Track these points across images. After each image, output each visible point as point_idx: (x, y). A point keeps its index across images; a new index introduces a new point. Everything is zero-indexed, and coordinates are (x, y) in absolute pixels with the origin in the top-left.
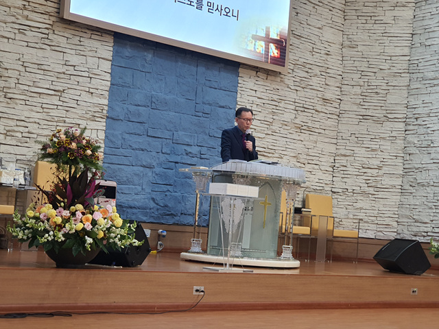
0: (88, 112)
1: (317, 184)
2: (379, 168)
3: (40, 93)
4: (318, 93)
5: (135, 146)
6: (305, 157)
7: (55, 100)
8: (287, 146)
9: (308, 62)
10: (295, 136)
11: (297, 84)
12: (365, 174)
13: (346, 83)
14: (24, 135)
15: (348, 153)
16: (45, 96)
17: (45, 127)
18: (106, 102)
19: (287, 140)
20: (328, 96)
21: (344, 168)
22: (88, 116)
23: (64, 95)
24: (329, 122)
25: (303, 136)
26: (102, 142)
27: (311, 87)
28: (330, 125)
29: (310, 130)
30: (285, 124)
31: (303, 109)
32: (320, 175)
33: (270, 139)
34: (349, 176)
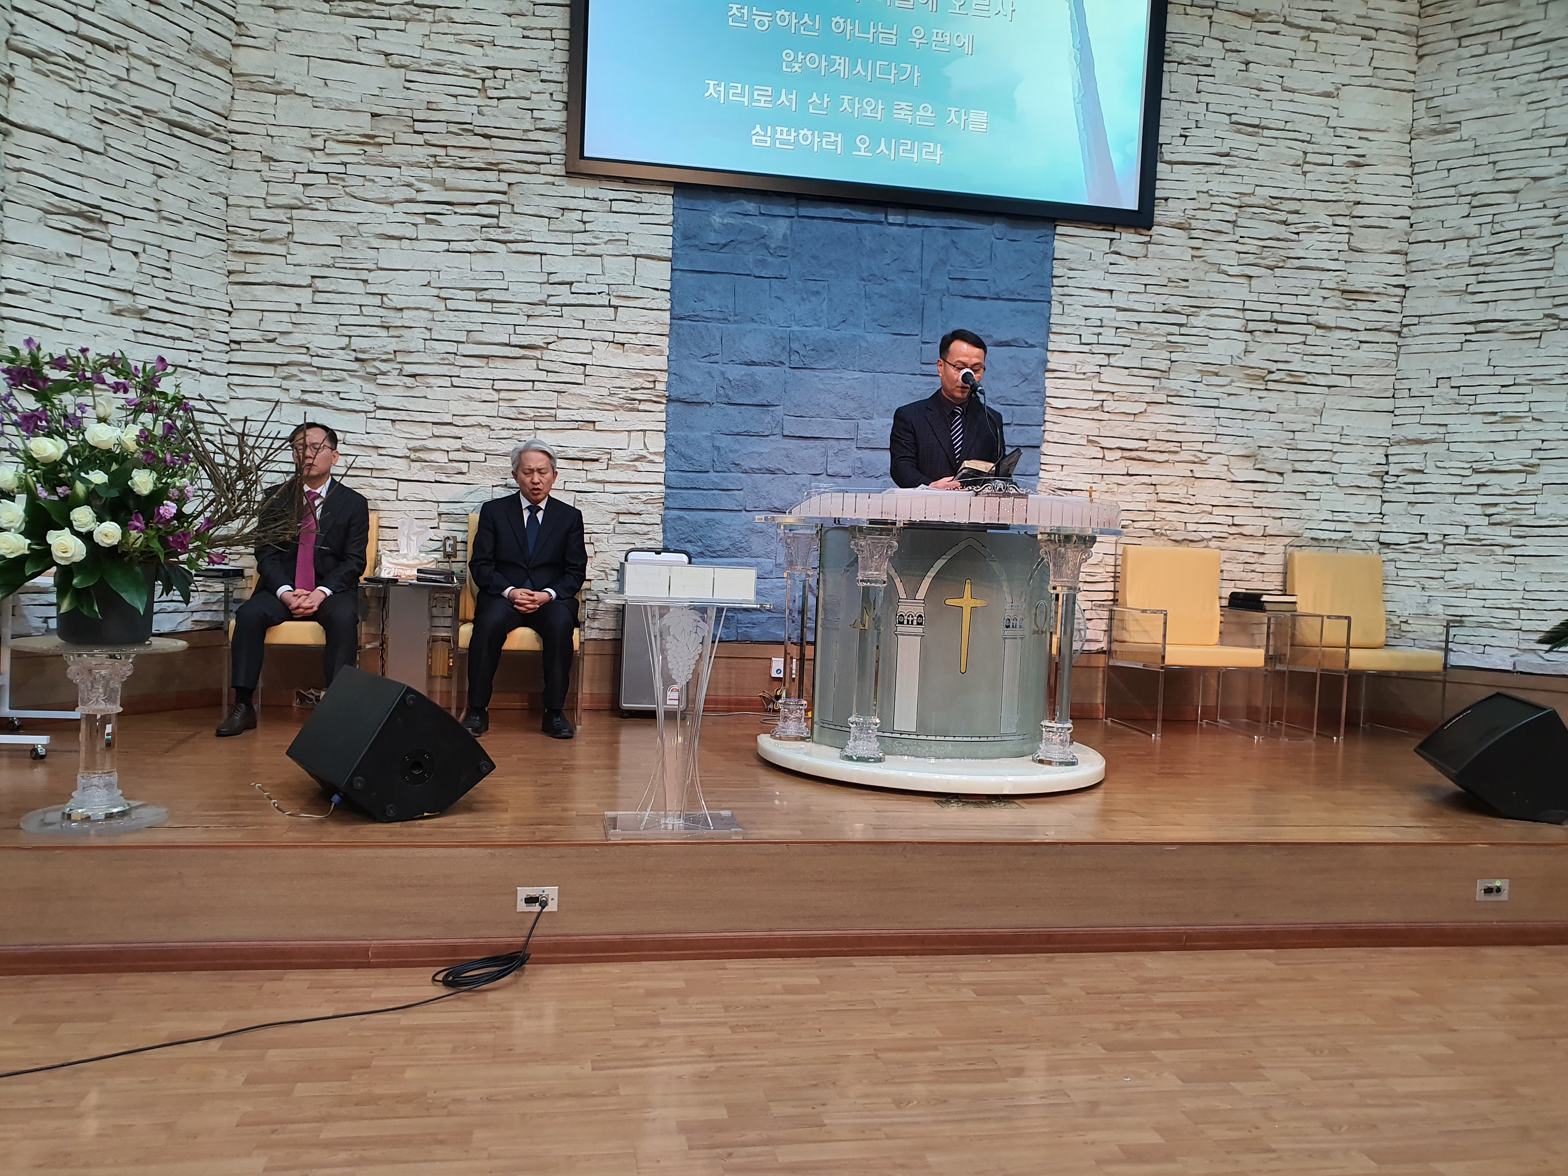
0: (613, 391)
1: (1325, 525)
2: (1529, 469)
3: (487, 357)
4: (1325, 275)
5: (746, 464)
6: (1283, 454)
7: (526, 369)
8: (1220, 430)
9: (1288, 194)
10: (1248, 401)
11: (1251, 259)
12: (1483, 490)
13: (1422, 236)
14: (453, 455)
15: (1428, 433)
16: (499, 363)
17: (504, 434)
18: (662, 362)
19: (1219, 413)
20: (1358, 282)
21: (1417, 478)
22: (615, 400)
23: (547, 355)
24: (1365, 354)
25: (1272, 401)
26: (661, 460)
27: (1297, 263)
28: (1367, 362)
29: (1296, 379)
30: (1211, 370)
31: (1271, 327)
32: (1336, 499)
33: (1162, 415)
34: (1430, 498)
